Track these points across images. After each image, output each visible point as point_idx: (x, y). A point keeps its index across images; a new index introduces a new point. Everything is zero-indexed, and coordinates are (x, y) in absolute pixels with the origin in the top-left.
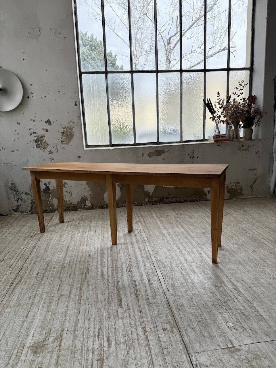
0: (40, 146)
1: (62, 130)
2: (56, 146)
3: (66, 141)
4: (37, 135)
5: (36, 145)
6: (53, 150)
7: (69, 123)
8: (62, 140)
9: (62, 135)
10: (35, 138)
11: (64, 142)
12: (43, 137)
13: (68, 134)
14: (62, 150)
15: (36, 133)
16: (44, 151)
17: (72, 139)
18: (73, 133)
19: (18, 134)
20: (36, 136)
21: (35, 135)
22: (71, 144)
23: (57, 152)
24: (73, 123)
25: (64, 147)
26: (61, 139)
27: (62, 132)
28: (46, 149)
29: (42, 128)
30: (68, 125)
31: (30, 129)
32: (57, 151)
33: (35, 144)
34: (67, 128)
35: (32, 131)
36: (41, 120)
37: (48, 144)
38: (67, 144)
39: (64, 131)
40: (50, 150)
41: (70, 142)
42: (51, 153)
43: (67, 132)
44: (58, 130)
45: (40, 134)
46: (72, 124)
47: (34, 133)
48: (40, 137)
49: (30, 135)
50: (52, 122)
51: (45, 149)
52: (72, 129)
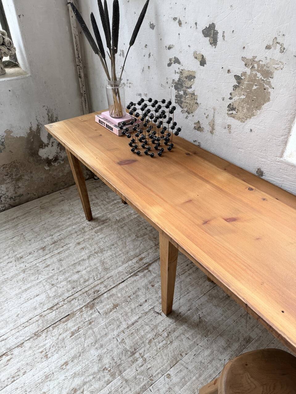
0: (182, 102)
1: (239, 69)
2: (214, 117)
3: (240, 108)
4: (181, 68)
5: (176, 96)
6: (205, 125)
7: (268, 47)
8: (231, 102)
9: (235, 87)
10: (176, 77)
11: (234, 112)
12: (191, 77)
13: (255, 87)
14: (225, 131)
15: (179, 63)
16: (187, 118)
17: (258, 107)
18: (270, 90)
19: (150, 55)
20: (177, 71)
21: (175, 66)
22: (251, 123)
23: (212, 132)
24: (282, 50)
25: (229, 126)
26: (231, 98)
27: (237, 78)
28: (191, 115)
29: (192, 50)
30: (263, 56)
31: (169, 48)
32: (213, 129)
33: (174, 92)
34: (256, 65)
35: (172, 54)
36: (196, 24)
37: (197, 104)
38: (242, 120)
39: (244, 74)
40: (199, 122)
41: (250, 117)
42: (198, 130)
43: (252, 81)
44: (230, 68)
45: (186, 69)
46: (275, 53)
47: (177, 61)
48: (186, 78)
49: (169, 65)
50: (220, 36)
51: (189, 113)
52: (271, 73)
